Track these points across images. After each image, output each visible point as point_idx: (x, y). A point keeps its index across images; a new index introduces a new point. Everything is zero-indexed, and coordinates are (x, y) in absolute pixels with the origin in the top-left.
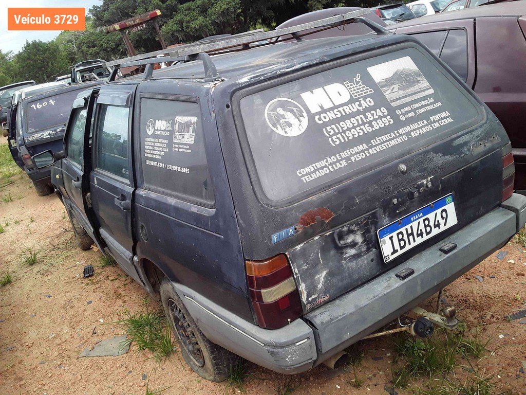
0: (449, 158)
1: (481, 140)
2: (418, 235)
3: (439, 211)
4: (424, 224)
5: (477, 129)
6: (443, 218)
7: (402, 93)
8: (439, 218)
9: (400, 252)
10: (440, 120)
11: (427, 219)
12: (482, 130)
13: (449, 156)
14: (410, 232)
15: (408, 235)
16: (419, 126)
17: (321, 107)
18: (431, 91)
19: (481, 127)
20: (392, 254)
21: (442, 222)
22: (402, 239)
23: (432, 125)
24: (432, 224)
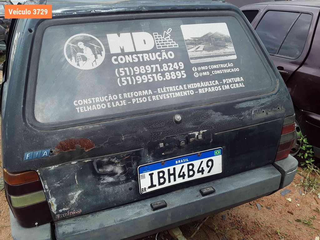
0: (227, 118)
1: (264, 108)
2: (179, 176)
3: (205, 160)
4: (188, 168)
5: (263, 98)
6: (208, 166)
7: (205, 53)
8: (204, 165)
9: (158, 187)
10: (233, 83)
11: (193, 165)
12: (269, 99)
13: (227, 116)
14: (172, 172)
15: (170, 175)
16: (209, 85)
17: (122, 50)
18: (234, 57)
19: (268, 97)
20: (149, 187)
21: (206, 169)
22: (163, 177)
23: (223, 86)
24: (196, 169)
